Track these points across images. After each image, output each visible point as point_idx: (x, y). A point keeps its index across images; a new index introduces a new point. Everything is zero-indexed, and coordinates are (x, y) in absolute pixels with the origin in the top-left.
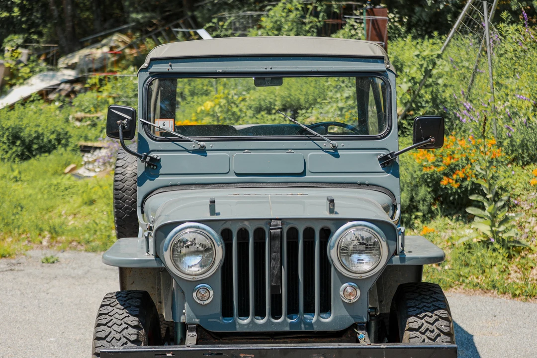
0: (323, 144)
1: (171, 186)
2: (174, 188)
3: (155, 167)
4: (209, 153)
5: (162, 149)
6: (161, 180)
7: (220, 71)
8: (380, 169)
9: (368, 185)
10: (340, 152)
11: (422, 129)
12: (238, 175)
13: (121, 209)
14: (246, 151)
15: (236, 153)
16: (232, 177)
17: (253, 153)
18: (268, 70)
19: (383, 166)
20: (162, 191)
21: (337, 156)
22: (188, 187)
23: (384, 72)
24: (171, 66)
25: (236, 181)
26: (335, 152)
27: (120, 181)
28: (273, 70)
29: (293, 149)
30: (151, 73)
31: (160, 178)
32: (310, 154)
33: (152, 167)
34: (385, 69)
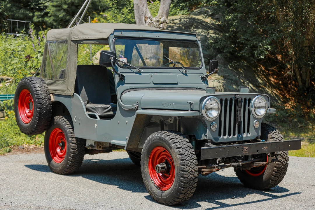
0: (182, 71)
1: (131, 89)
2: (132, 90)
3: (123, 80)
4: (142, 74)
5: (124, 72)
6: (126, 86)
7: (141, 37)
8: (201, 81)
9: (199, 88)
10: (187, 74)
11: (213, 65)
12: (154, 84)
13: (42, 109)
14: (156, 73)
15: (152, 75)
16: (152, 85)
17: (158, 74)
18: (158, 37)
19: (203, 81)
20: (128, 91)
21: (187, 76)
22: (138, 90)
23: (197, 40)
24: (121, 33)
25: (154, 87)
26: (185, 74)
27: (40, 94)
28: (159, 37)
29: (172, 73)
30: (115, 36)
31: (125, 85)
32: (178, 75)
33: (122, 80)
34: (196, 39)
